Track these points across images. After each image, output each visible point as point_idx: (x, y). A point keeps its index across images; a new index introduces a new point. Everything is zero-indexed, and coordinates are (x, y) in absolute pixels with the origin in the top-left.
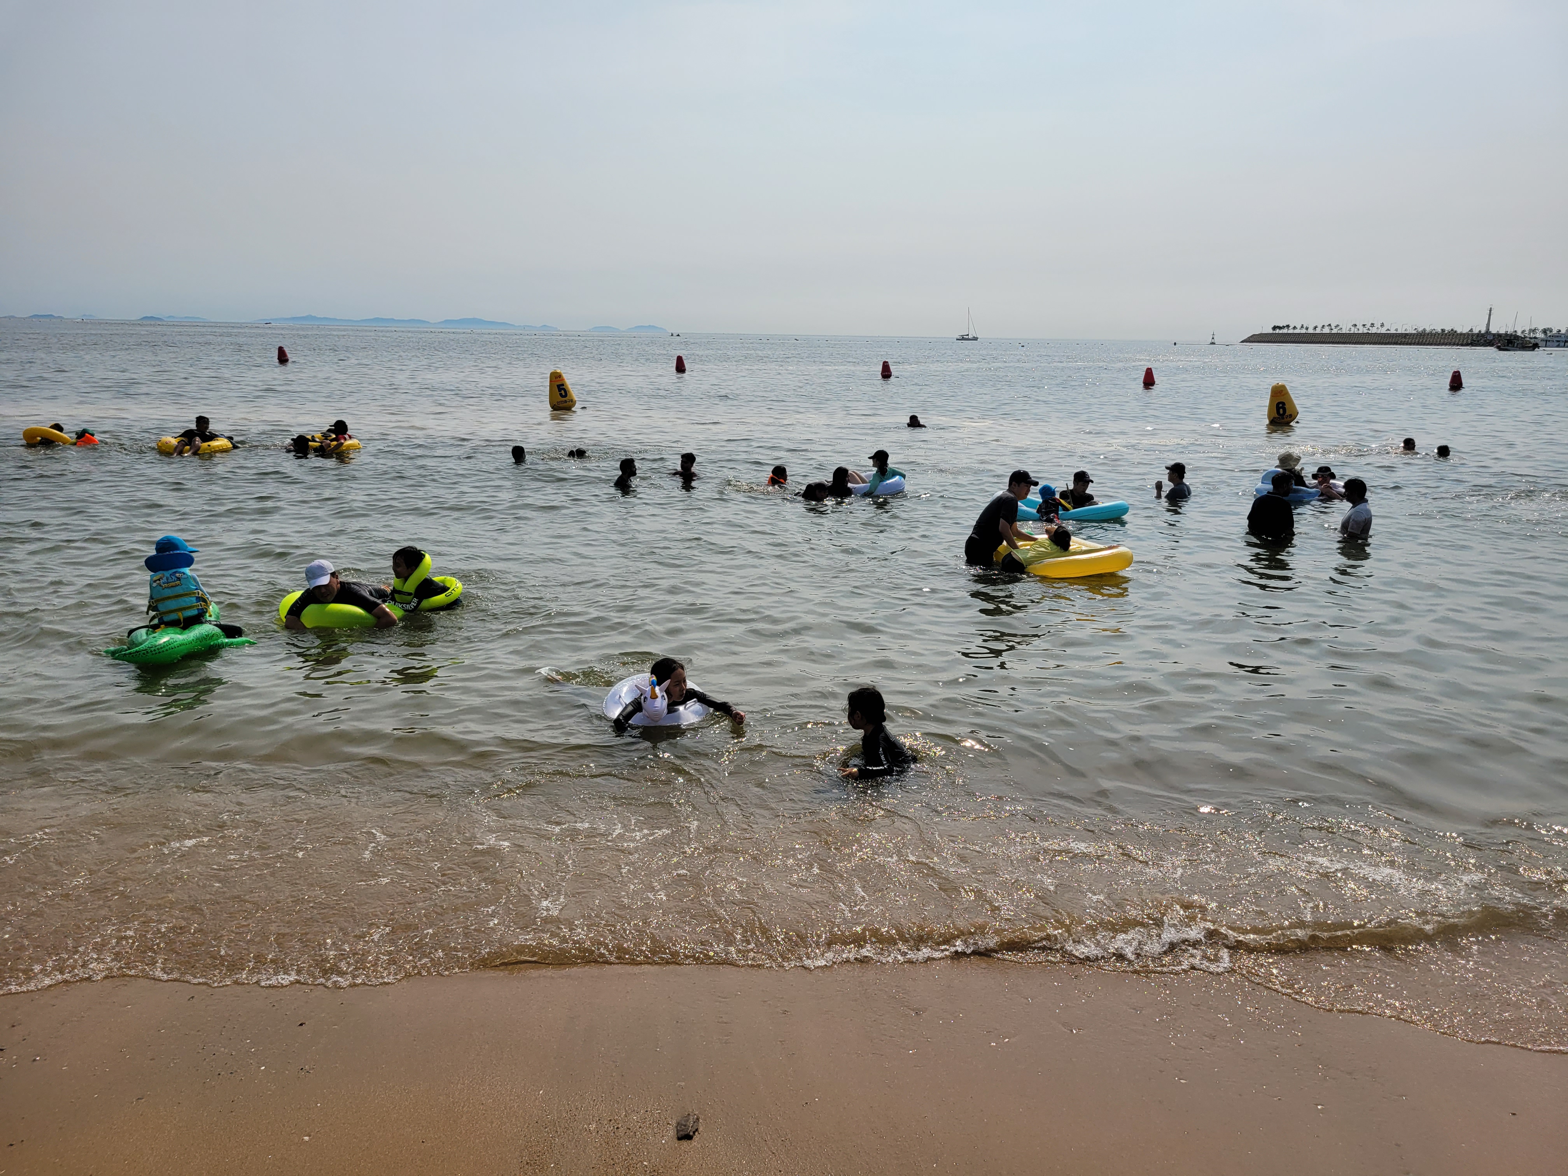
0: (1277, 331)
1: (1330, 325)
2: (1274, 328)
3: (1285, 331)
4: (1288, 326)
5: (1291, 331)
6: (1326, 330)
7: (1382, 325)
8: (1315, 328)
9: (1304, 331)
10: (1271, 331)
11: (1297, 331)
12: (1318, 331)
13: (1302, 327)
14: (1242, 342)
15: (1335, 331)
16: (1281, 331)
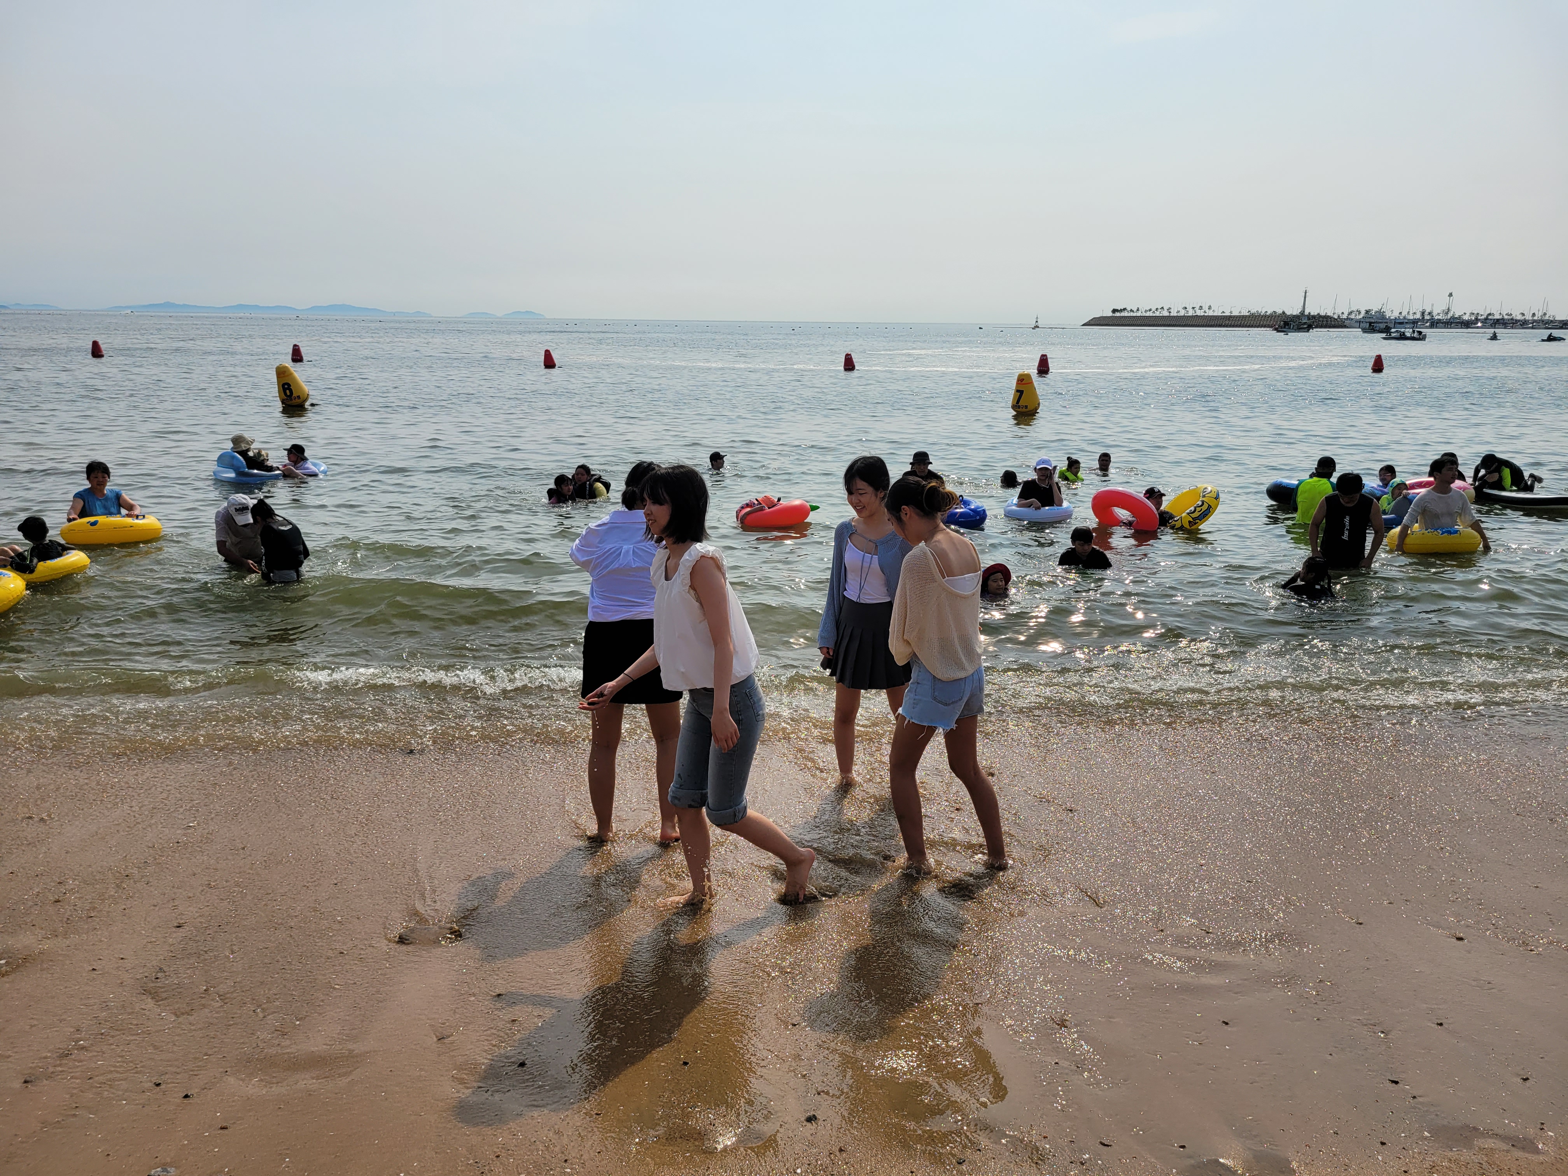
0: (1118, 314)
1: (1162, 308)
2: (1114, 311)
3: (1123, 314)
4: (1125, 309)
5: (1129, 314)
6: (1160, 314)
7: (1210, 308)
8: (1149, 311)
9: (1139, 314)
10: (1110, 314)
11: (1135, 314)
12: (1153, 313)
13: (1138, 310)
15: (1166, 313)
16: (1121, 314)
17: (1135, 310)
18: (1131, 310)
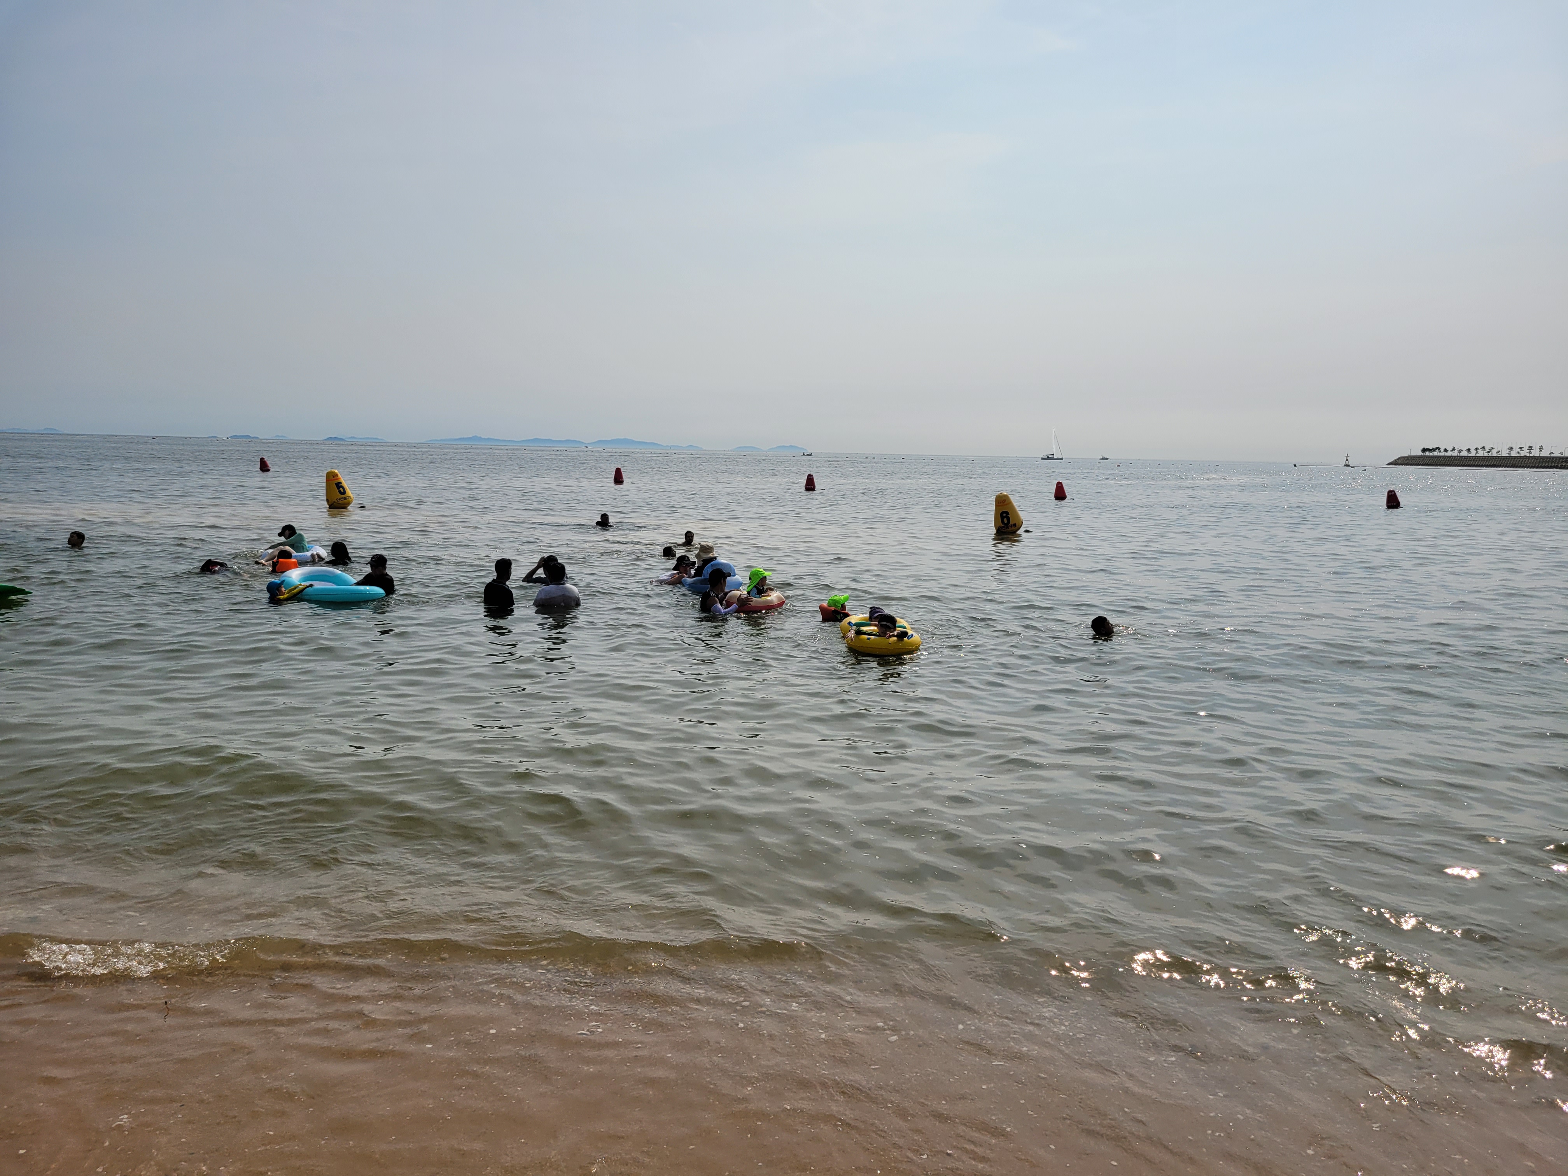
0: (1427, 454)
1: (1483, 448)
2: (1424, 450)
3: (1435, 453)
4: (1438, 448)
5: (1443, 454)
6: (1481, 453)
7: (1541, 448)
8: (1469, 450)
9: (1455, 454)
10: (1420, 454)
11: (1448, 454)
12: (1473, 453)
13: (1454, 449)
14: (1389, 464)
15: (1491, 454)
16: (1431, 454)
17: (1450, 449)
18: (1446, 450)
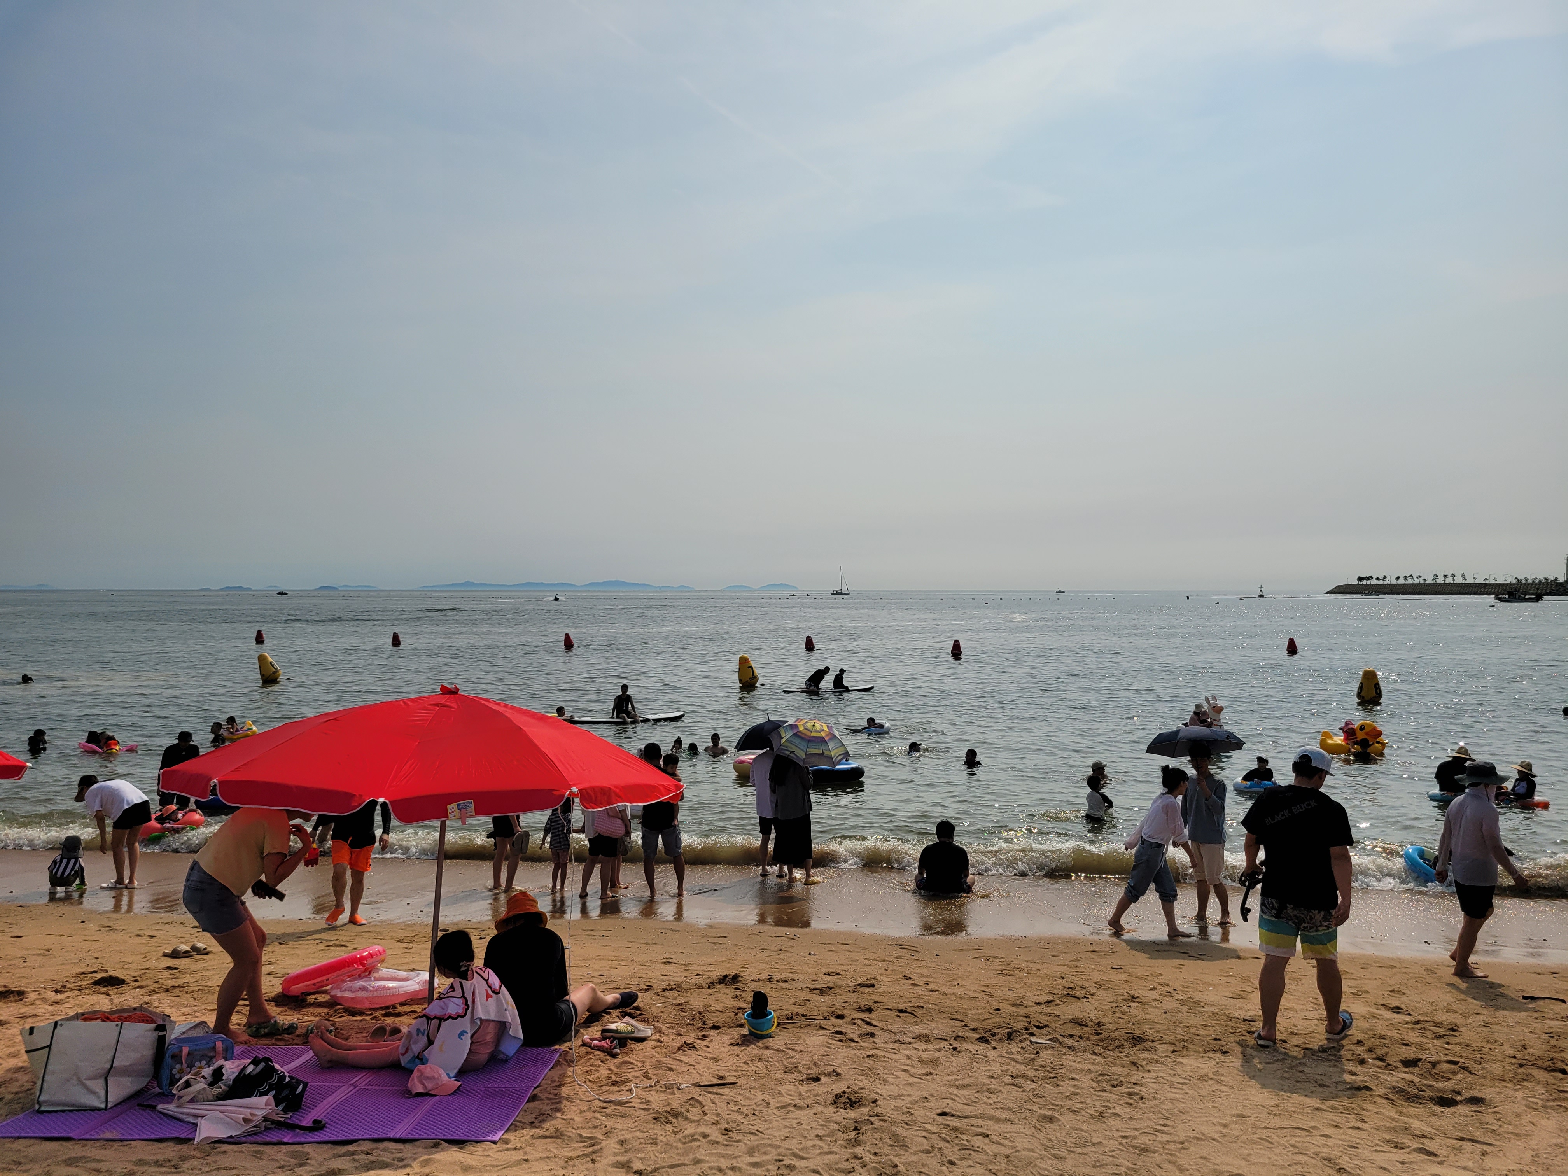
1: (1411, 576)
2: (1360, 579)
3: (1369, 583)
4: (1371, 577)
6: (1410, 581)
7: (1463, 575)
8: (1398, 578)
9: (1386, 582)
10: (1356, 582)
11: (1380, 582)
12: (1402, 581)
13: (1385, 578)
14: (1328, 593)
15: (1417, 582)
16: (1365, 583)
17: (1382, 578)
18: (1377, 579)
